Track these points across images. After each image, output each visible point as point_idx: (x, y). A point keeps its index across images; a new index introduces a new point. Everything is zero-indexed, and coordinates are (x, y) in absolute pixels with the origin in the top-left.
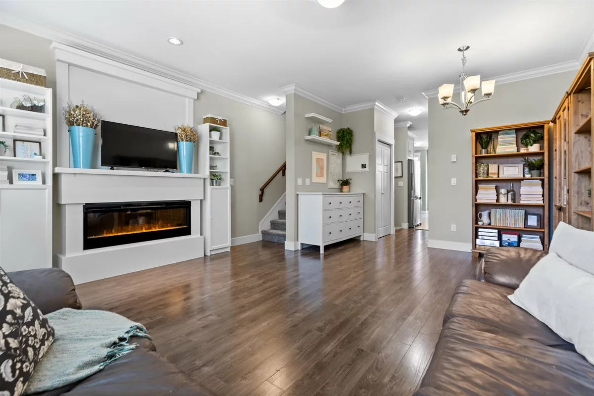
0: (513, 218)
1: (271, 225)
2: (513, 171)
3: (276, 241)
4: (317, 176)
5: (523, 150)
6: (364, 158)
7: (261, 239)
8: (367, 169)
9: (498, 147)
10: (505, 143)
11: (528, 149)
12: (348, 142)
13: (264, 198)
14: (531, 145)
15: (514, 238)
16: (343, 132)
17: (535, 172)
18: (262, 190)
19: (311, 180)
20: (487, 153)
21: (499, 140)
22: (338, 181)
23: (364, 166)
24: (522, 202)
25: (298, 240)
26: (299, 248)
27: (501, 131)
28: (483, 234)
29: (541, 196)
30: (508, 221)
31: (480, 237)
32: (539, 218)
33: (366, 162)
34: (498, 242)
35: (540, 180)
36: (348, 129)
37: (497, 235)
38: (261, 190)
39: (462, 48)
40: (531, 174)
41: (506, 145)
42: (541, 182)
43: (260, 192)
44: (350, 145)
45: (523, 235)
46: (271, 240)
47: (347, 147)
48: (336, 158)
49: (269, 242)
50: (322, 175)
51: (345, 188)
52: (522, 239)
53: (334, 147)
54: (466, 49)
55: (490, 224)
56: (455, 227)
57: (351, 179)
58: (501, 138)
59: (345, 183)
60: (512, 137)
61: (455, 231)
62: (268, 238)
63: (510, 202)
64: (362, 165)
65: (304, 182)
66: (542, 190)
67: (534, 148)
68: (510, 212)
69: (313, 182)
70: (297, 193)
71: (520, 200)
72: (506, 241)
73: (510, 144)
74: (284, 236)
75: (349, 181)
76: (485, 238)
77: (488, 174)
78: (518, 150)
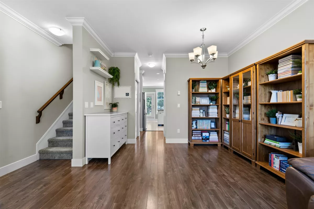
0: (206, 125)
1: (49, 143)
2: (205, 101)
3: (56, 158)
4: (98, 100)
5: (210, 91)
6: (128, 89)
7: (38, 159)
8: (130, 96)
9: (200, 89)
10: (203, 87)
11: (211, 91)
12: (117, 77)
13: (42, 119)
14: (213, 89)
15: (207, 134)
16: (114, 69)
17: (214, 102)
18: (40, 112)
19: (94, 104)
20: (195, 91)
21: (200, 85)
22: (110, 104)
23: (127, 94)
24: (210, 116)
25: (85, 156)
26: (87, 163)
27: (201, 80)
28: (195, 133)
29: (217, 113)
30: (204, 126)
31: (193, 135)
32: (215, 124)
33: (129, 91)
34: (201, 137)
35: (217, 106)
36: (117, 68)
37: (200, 133)
38: (38, 112)
39: (202, 29)
40: (212, 103)
41: (203, 88)
42: (217, 107)
43: (38, 114)
44: (118, 79)
45: (211, 133)
46: (51, 158)
47: (117, 81)
48: (108, 87)
49: (49, 160)
50: (101, 100)
51: (115, 109)
52: (210, 134)
53: (107, 79)
54: (205, 30)
55: (196, 128)
56: (179, 130)
57: (118, 103)
58: (201, 84)
59: (114, 105)
60: (205, 84)
61: (179, 132)
62: (46, 157)
63: (204, 116)
64: (126, 93)
65: (89, 105)
66: (217, 110)
67: (213, 91)
68: (205, 121)
69: (96, 105)
70: (85, 115)
71: (209, 115)
72: (204, 136)
73: (205, 87)
74: (71, 153)
75: (117, 104)
76: (196, 135)
77: (196, 102)
78: (208, 91)
